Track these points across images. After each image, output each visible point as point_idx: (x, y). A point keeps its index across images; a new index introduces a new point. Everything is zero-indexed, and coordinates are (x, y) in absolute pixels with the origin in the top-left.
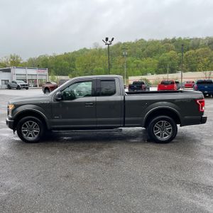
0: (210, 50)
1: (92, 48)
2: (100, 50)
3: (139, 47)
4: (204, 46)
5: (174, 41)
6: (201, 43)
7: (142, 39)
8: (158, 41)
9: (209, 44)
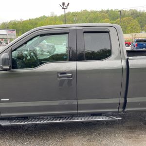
0: (132, 19)
1: (50, 16)
2: (55, 17)
3: (84, 15)
4: (128, 16)
5: (108, 11)
6: (126, 14)
7: (86, 10)
8: (97, 12)
9: (132, 14)
